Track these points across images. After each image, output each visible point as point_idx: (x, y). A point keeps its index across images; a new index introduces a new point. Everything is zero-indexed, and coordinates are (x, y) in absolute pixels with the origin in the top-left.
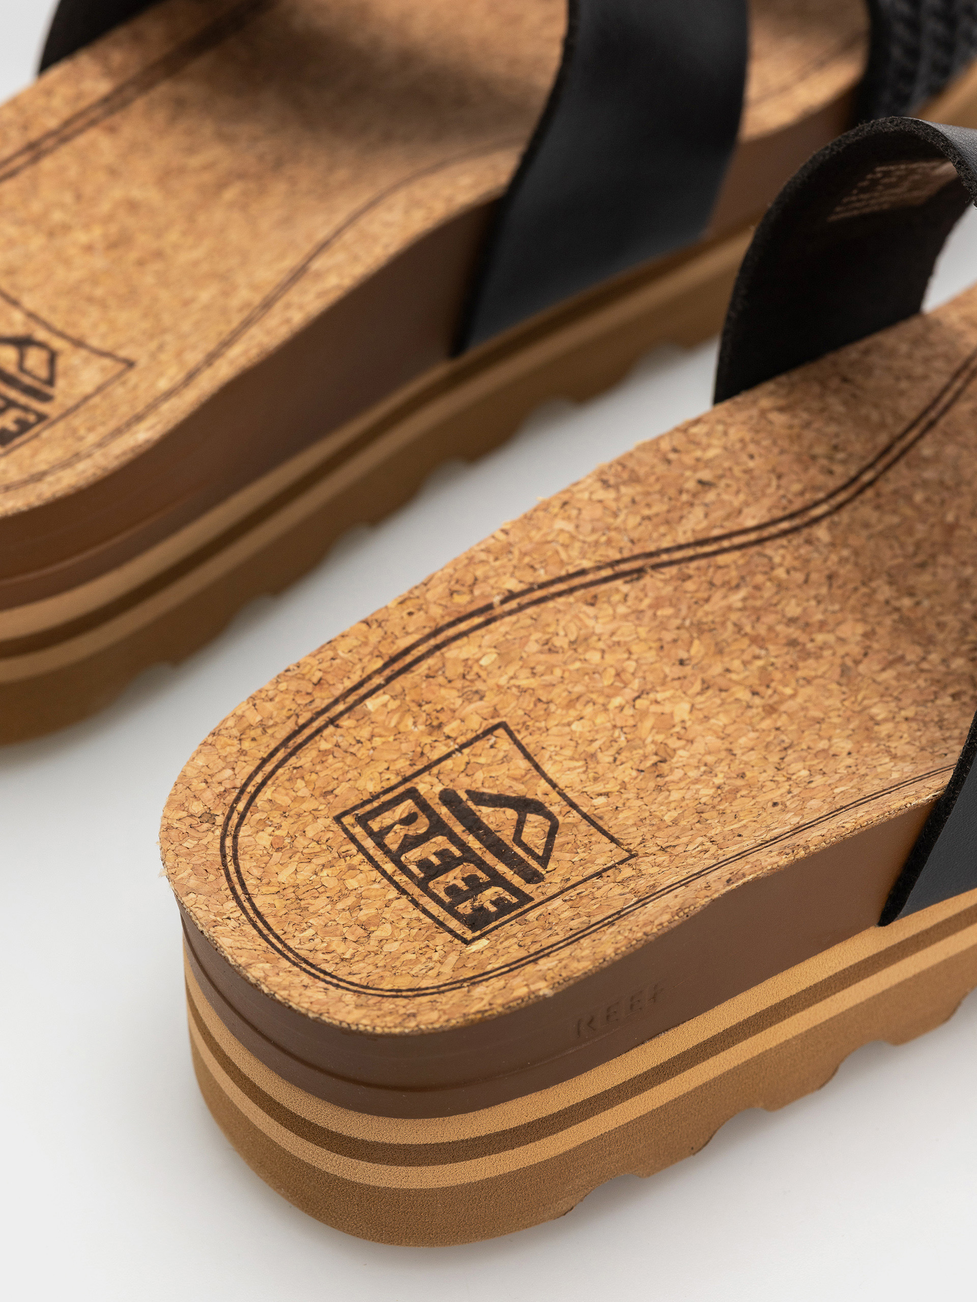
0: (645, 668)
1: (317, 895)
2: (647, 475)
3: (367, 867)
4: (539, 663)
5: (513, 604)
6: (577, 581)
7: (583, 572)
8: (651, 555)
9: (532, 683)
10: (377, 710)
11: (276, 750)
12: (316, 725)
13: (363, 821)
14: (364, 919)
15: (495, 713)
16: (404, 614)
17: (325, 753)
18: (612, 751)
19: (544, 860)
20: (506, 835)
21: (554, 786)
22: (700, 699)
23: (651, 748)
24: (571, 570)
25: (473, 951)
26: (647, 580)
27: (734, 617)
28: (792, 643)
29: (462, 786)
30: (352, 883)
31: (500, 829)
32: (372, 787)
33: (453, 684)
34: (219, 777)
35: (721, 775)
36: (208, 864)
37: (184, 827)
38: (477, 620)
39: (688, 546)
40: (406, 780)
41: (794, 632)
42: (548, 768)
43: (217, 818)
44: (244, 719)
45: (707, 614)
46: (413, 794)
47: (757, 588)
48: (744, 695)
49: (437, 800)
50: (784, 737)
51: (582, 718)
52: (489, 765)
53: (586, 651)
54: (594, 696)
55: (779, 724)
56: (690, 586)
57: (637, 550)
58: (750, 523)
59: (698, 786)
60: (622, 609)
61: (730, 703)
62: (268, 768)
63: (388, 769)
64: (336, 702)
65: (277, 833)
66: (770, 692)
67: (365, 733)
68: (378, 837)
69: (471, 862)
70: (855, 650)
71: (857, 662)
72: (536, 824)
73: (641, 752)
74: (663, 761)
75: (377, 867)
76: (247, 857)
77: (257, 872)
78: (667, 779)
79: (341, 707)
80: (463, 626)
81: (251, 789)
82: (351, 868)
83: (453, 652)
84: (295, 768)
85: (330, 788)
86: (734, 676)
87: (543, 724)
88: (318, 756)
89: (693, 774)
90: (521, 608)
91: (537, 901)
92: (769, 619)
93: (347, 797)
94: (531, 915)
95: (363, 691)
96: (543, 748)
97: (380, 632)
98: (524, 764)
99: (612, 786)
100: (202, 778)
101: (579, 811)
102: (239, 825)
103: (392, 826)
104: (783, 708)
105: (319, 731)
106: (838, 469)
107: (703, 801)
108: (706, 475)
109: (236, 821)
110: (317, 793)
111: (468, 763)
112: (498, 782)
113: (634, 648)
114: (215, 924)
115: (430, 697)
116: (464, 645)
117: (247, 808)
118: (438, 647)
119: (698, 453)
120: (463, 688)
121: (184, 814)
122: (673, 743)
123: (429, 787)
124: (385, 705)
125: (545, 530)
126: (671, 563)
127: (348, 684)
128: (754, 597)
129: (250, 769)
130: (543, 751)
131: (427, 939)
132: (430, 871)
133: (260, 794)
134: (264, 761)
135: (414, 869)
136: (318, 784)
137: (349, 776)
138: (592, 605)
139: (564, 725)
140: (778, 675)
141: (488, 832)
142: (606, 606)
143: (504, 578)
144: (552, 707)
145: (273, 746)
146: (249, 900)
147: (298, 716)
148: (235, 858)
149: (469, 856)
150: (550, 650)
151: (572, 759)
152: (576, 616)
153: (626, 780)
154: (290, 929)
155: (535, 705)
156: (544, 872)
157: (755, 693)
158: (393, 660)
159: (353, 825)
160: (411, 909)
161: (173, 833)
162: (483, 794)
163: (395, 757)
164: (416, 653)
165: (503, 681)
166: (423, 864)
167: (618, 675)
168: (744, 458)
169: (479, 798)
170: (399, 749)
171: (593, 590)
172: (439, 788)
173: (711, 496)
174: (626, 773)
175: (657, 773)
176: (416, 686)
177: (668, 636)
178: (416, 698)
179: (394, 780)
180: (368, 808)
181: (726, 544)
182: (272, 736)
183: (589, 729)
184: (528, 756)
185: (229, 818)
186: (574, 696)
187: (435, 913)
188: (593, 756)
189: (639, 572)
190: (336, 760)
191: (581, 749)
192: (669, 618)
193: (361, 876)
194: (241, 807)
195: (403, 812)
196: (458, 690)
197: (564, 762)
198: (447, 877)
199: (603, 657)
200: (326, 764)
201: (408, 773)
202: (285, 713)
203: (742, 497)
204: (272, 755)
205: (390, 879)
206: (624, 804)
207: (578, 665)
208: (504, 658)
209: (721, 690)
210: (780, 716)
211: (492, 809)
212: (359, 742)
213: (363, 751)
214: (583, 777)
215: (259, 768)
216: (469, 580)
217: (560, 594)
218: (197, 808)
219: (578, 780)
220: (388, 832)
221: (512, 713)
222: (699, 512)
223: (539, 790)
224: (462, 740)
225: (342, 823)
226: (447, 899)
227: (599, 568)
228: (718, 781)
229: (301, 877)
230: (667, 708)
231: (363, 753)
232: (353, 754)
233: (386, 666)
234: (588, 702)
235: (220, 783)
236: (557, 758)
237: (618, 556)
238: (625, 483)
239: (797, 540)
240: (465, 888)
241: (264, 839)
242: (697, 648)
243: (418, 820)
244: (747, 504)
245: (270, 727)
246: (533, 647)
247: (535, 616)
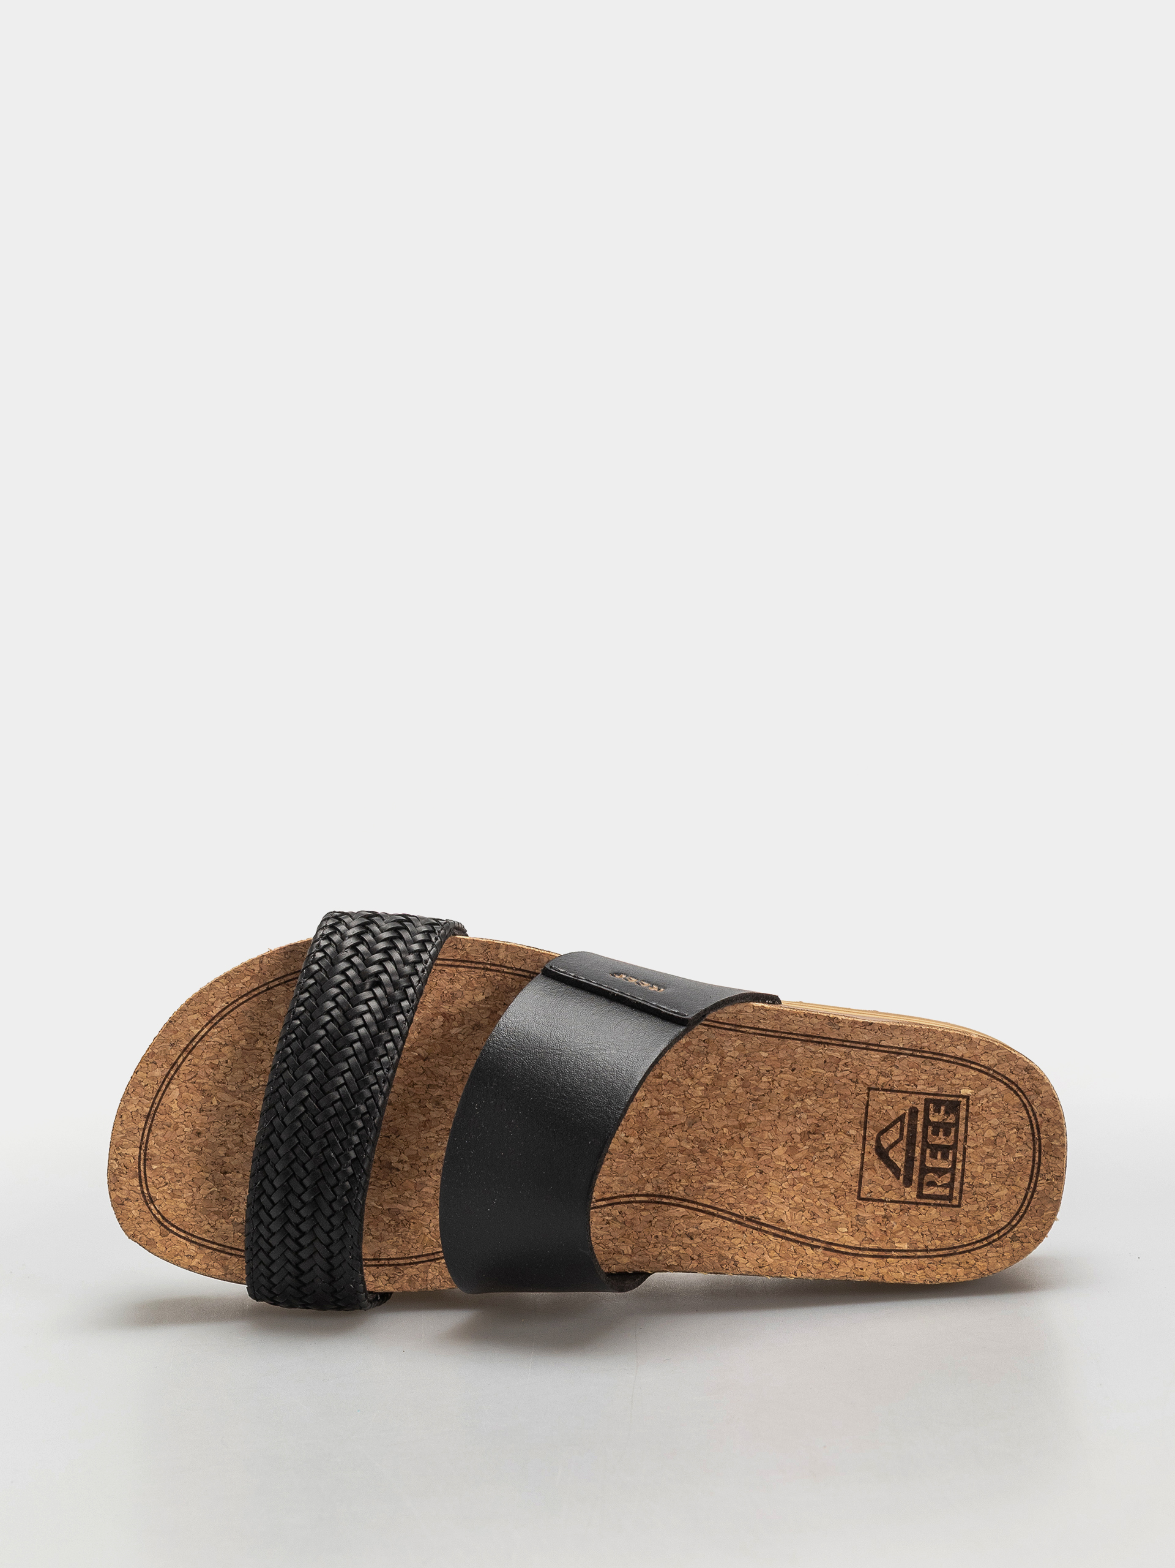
0: (780, 1180)
1: (998, 1173)
2: (714, 1256)
3: (967, 1173)
4: (823, 1213)
5: (815, 1243)
6: (781, 1234)
7: (775, 1235)
8: (739, 1223)
9: (832, 1206)
10: (904, 1242)
11: (960, 1253)
12: (935, 1254)
13: (950, 1198)
14: (991, 1147)
15: (858, 1205)
16: (865, 1270)
17: (940, 1239)
18: (825, 1153)
19: (901, 1119)
20: (902, 1145)
21: (863, 1155)
22: (767, 1152)
23: (808, 1143)
24: (779, 1239)
25: (970, 1091)
26: (749, 1214)
27: (722, 1177)
28: (703, 1152)
29: (897, 1184)
30: (980, 1169)
31: (902, 1150)
32: (933, 1211)
33: (865, 1230)
34: (995, 1255)
35: (795, 1106)
36: (1033, 1215)
37: (1030, 1238)
38: (836, 1248)
39: (719, 1216)
40: (917, 1204)
41: (698, 1155)
42: (857, 1164)
43: (1010, 1237)
44: (965, 1273)
45: (733, 1185)
46: (920, 1195)
47: (700, 1182)
48: (747, 1142)
49: (913, 1184)
50: (751, 1107)
51: (825, 1177)
52: (879, 1185)
53: (799, 1204)
54: (811, 1183)
55: (745, 1116)
56: (732, 1200)
57: (744, 1228)
58: (682, 1209)
59: (809, 1108)
60: (770, 1210)
61: (756, 1141)
62: (970, 1247)
63: (920, 1214)
64: (919, 1257)
65: (990, 1215)
66: (734, 1135)
67: (917, 1237)
68: (950, 1185)
69: (927, 1142)
70: (677, 1131)
71: (683, 1125)
72: (887, 1140)
73: (814, 1144)
74: (809, 1132)
75: (963, 1170)
76: (1012, 1211)
77: (1014, 1201)
78: (817, 1122)
79: (919, 1254)
80: (843, 1250)
81: (985, 1242)
82: (973, 1177)
83: (855, 1243)
84: (959, 1241)
85: (951, 1222)
86: (743, 1152)
87: (843, 1186)
88: (945, 1240)
89: (804, 1116)
90: (813, 1239)
91: (924, 1097)
92: (706, 1167)
93: (946, 1214)
94: (934, 1090)
95: (904, 1254)
96: (852, 1176)
97: (880, 1271)
98: (866, 1175)
99: (841, 1136)
100: (1004, 1257)
101: (865, 1133)
102: (1003, 1228)
103: (940, 1186)
104: (736, 1123)
105: (935, 1250)
106: (616, 1212)
107: (815, 1098)
108: (687, 1240)
109: (1003, 1231)
110: (958, 1224)
111: (887, 1192)
112: (883, 1174)
113: (778, 1191)
114: (1058, 1178)
115: (878, 1232)
116: (848, 1242)
117: (994, 1234)
118: (860, 1249)
119: (682, 1251)
120: (862, 1226)
121: (1025, 1244)
122: (797, 1138)
123: (911, 1194)
124: (899, 1242)
125: (778, 1262)
126: (733, 1214)
127: (909, 1260)
128: (706, 1179)
129: (978, 1251)
130: (852, 1174)
131: (979, 1114)
132: (945, 1150)
133: (982, 1238)
134: (969, 1251)
135: (950, 1158)
136: (954, 1227)
137: (938, 1222)
138: (781, 1220)
139: (834, 1180)
140: (723, 1141)
141: (907, 1152)
142: (776, 1216)
143: (811, 1256)
144: (833, 1191)
145: (961, 1256)
146: (1029, 1188)
147: (940, 1262)
148: (1017, 1213)
149: (926, 1144)
150: (814, 1215)
151: (844, 1162)
152: (792, 1220)
153: (832, 1135)
154: (1024, 1162)
155: (839, 1197)
156: (907, 1111)
157: (741, 1139)
158: (882, 1257)
159: (956, 1198)
160: (970, 1137)
161: (1037, 1237)
162: (893, 1173)
163: (913, 1217)
164: (871, 1253)
165: (844, 1216)
166: (945, 1157)
167: (794, 1185)
168: (660, 1239)
169: (896, 1172)
170: (909, 1219)
171: (777, 1225)
172: (908, 1189)
173: (691, 1230)
174: (830, 1138)
175: (818, 1128)
176: (881, 1240)
177: (759, 1186)
178: (884, 1236)
179: (922, 1207)
180: (943, 1202)
181: (701, 1207)
182: (958, 1260)
183: (826, 1171)
184: (861, 1177)
185: (1005, 1234)
186: (819, 1189)
187: (963, 1126)
188: (835, 1157)
189: (749, 1219)
190: (938, 1233)
191: (837, 1164)
192: (752, 1194)
193: (973, 1170)
194: (996, 1237)
195: (931, 1189)
196: (865, 1226)
197: (849, 1163)
198: (943, 1142)
199: (795, 1196)
200: (944, 1234)
201: (914, 1206)
202: (945, 1266)
203: (676, 1222)
204: (964, 1252)
205: (964, 1160)
206: (845, 1123)
207: (807, 1201)
208: (835, 1226)
209: (755, 1150)
210: (741, 1120)
211: (896, 1163)
212: (922, 1235)
213: (924, 1229)
214: (848, 1149)
215: (974, 1249)
216: (826, 1265)
217: (792, 1233)
218: (1017, 1245)
219: (851, 1150)
220: (945, 1184)
221: (851, 1201)
222: (703, 1227)
223: (871, 1157)
224: (881, 1204)
225: (959, 1203)
226: (953, 1130)
227: (766, 1232)
228: (799, 1104)
229: (997, 1187)
230: (785, 1157)
231: (925, 1228)
232: (929, 1231)
233: (888, 1257)
234: (816, 1182)
235: (997, 1252)
236: (850, 1166)
237: (754, 1231)
238: (727, 1259)
239: (665, 1192)
240: (941, 1130)
241: (997, 1215)
242: (750, 1174)
243: (928, 1181)
244: (677, 1218)
245: (957, 1264)
246: (820, 1221)
247: (810, 1232)
